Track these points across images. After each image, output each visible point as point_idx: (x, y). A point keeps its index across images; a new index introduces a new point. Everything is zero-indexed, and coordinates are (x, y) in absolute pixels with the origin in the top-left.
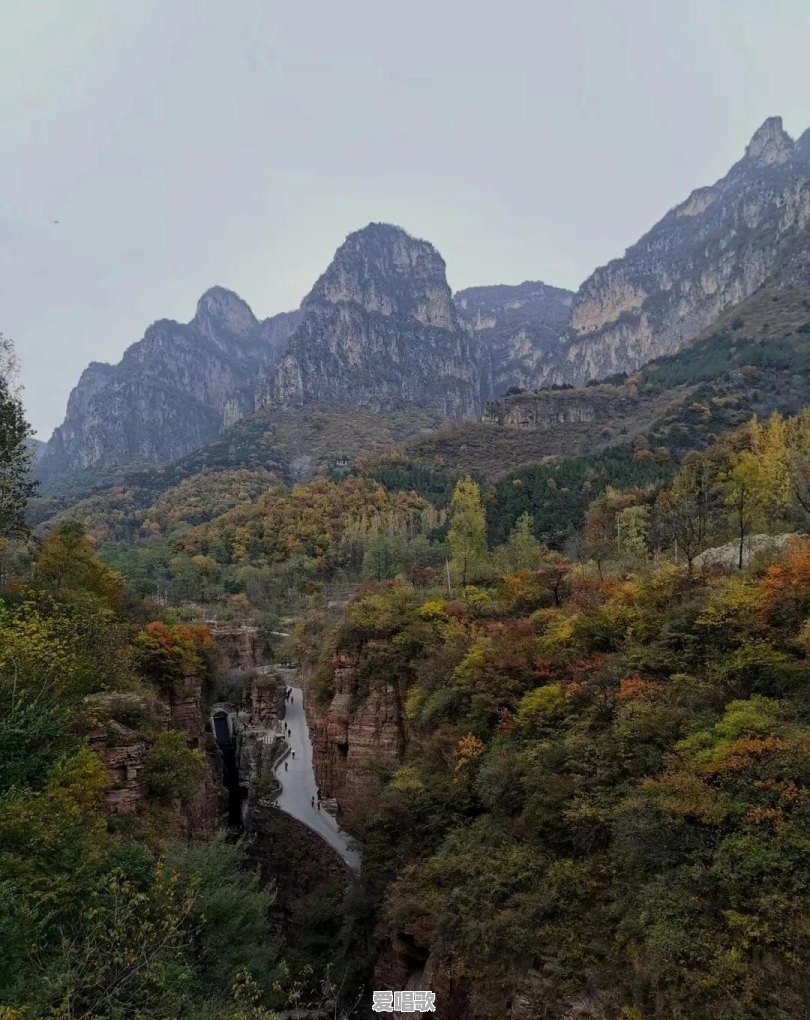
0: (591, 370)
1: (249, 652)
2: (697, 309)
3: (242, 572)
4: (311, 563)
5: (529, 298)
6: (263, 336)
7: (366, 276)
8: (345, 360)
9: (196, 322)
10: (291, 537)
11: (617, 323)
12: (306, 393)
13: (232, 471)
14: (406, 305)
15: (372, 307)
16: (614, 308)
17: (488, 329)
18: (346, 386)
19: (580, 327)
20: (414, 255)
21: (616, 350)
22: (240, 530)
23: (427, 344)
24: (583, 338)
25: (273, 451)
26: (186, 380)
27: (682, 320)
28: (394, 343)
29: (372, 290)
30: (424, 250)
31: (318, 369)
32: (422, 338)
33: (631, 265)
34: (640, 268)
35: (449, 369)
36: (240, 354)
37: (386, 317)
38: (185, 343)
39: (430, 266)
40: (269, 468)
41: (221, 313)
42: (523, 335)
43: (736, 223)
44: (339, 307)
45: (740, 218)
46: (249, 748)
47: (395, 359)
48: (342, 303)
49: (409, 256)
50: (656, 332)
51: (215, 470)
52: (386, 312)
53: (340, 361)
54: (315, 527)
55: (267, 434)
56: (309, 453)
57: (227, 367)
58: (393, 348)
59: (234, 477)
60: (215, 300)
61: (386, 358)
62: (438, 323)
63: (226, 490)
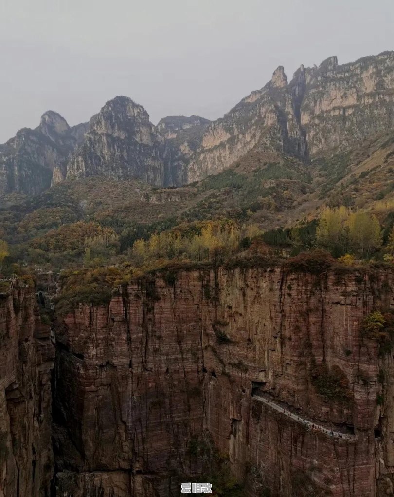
0: (208, 165)
1: (50, 279)
2: (243, 147)
3: (51, 255)
4: (72, 253)
5: (194, 124)
6: (72, 134)
7: (114, 121)
8: (104, 158)
9: (40, 127)
10: (68, 243)
11: (219, 146)
12: (86, 172)
13: (53, 208)
14: (131, 133)
15: (116, 135)
16: (218, 139)
17: (173, 139)
18: (104, 170)
19: (205, 146)
20: (136, 111)
21: (218, 157)
22: (51, 240)
23: (140, 151)
24: (206, 150)
25: (71, 198)
26: (36, 156)
27: (238, 150)
28: (125, 151)
29: (116, 127)
30: (140, 109)
31: (92, 163)
32: (138, 148)
33: (225, 122)
34: (229, 124)
35: (149, 162)
36: (61, 143)
37: (121, 140)
38: (34, 139)
39: (142, 117)
40: (69, 206)
41: (52, 123)
42: (186, 144)
43: (258, 114)
44: (101, 135)
45: (259, 112)
46: (47, 300)
47: (126, 158)
48: (102, 134)
49: (134, 111)
50: (230, 153)
51: (46, 207)
52: (122, 137)
53: (102, 158)
54: (75, 240)
55: (69, 190)
56: (87, 199)
57: (55, 149)
58: (125, 153)
59: (54, 210)
60: (49, 116)
61: (122, 158)
62: (145, 142)
63: (51, 216)
